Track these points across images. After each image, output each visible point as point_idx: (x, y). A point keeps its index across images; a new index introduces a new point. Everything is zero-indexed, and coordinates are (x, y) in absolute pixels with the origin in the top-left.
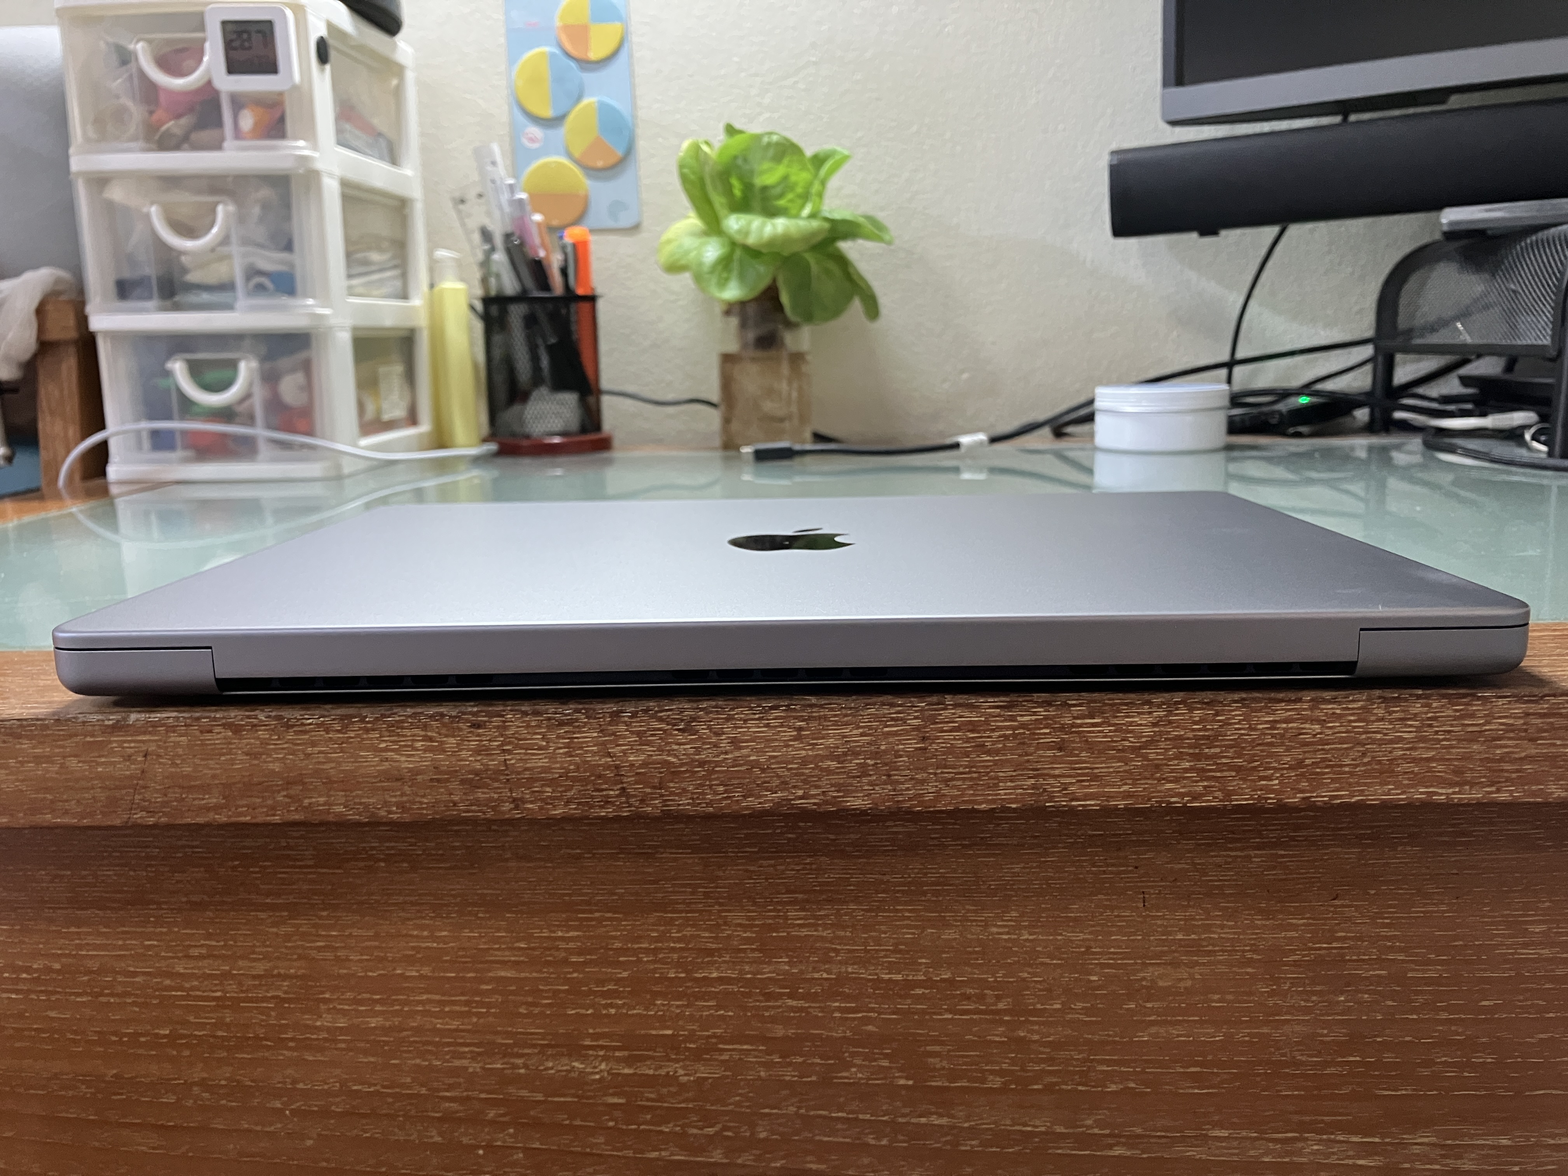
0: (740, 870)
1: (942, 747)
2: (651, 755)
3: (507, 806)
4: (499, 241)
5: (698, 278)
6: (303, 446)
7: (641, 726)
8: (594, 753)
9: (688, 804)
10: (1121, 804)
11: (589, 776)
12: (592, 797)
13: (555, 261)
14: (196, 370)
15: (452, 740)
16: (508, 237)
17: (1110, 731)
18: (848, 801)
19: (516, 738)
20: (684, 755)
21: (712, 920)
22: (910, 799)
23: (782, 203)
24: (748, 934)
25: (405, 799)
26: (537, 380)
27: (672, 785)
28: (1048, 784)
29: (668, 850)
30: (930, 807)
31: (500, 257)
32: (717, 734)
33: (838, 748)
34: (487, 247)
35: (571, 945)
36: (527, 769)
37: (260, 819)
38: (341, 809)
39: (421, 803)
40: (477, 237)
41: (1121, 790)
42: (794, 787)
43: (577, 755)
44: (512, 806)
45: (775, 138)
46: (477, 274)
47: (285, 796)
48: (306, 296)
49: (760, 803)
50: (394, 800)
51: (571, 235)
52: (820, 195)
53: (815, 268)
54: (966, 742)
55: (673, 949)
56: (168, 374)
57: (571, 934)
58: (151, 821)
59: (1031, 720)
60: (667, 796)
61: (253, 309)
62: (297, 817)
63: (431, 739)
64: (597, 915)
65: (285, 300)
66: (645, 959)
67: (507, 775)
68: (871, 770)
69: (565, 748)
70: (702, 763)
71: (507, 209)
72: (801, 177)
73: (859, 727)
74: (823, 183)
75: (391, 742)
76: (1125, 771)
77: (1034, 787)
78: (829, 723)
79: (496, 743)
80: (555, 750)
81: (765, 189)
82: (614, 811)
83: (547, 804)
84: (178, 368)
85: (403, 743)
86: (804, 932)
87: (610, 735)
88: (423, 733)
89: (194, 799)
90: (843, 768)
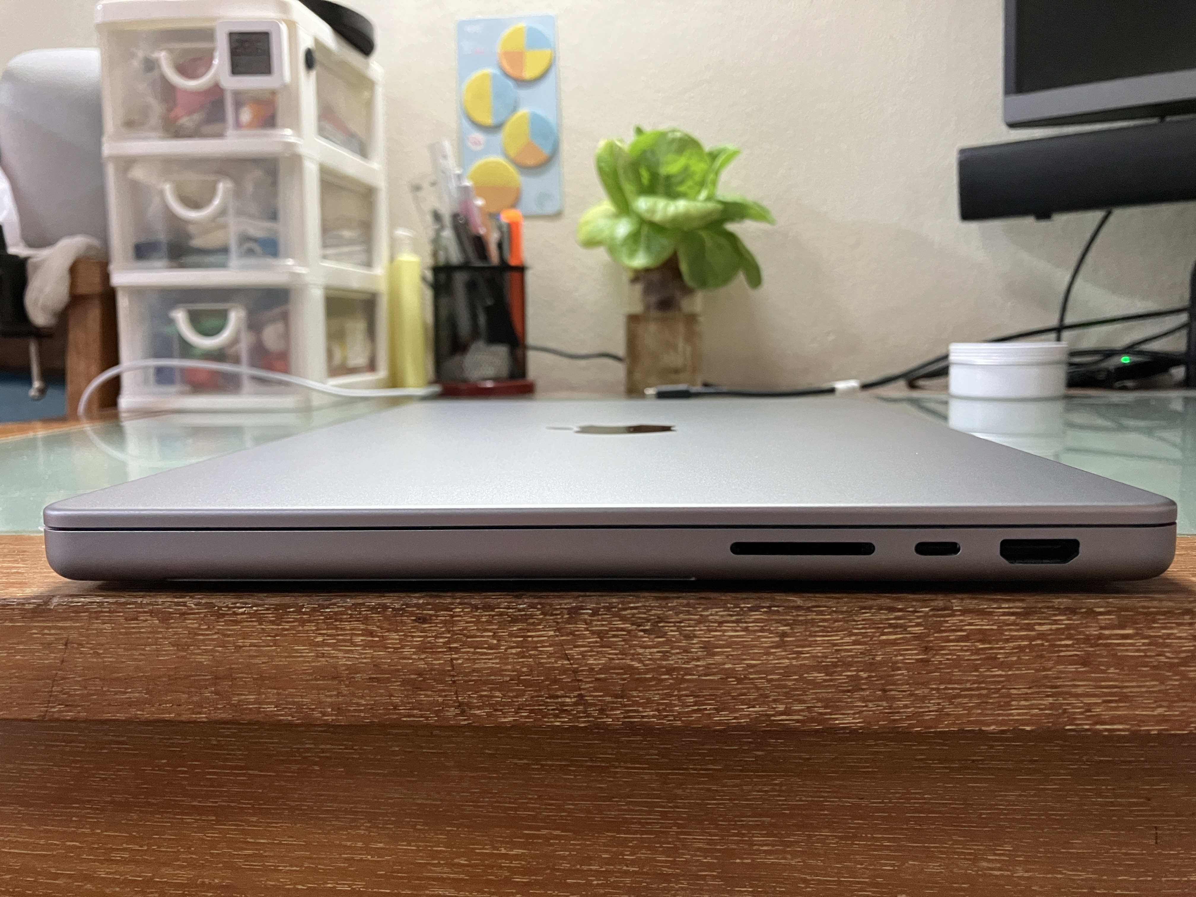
0: (702, 789)
1: (948, 659)
2: (613, 659)
3: (452, 712)
4: (447, 220)
5: (612, 249)
6: (280, 383)
7: (603, 625)
8: (550, 655)
9: (654, 716)
10: (1154, 729)
11: (543, 681)
12: (546, 704)
13: (493, 239)
14: (195, 319)
15: (395, 635)
16: (455, 217)
17: (1144, 644)
18: (836, 719)
19: (464, 635)
20: (650, 659)
21: (669, 843)
22: (908, 718)
23: (682, 189)
24: (709, 860)
25: (341, 699)
26: (475, 335)
27: (635, 693)
28: (1068, 704)
29: (622, 764)
30: (931, 728)
31: (448, 234)
32: (688, 637)
33: (826, 657)
34: (437, 227)
35: (515, 864)
36: (474, 670)
37: (184, 718)
38: (271, 708)
39: (359, 705)
40: (429, 218)
41: (1155, 713)
42: (775, 701)
43: (530, 656)
44: (458, 711)
45: (678, 135)
46: (428, 248)
47: (212, 692)
48: (287, 256)
49: (735, 718)
50: (329, 700)
51: (506, 217)
52: (714, 183)
53: (709, 243)
54: (975, 654)
55: (627, 872)
56: (171, 322)
57: (515, 852)
58: (69, 715)
59: (1051, 630)
60: (629, 706)
61: (244, 268)
62: (223, 716)
63: (371, 634)
64: (544, 832)
65: (270, 261)
66: (595, 882)
67: (453, 676)
68: (864, 684)
69: (517, 647)
70: (670, 671)
71: (455, 194)
72: (699, 167)
73: (851, 634)
74: (717, 173)
75: (328, 636)
76: (1160, 691)
77: (1051, 707)
78: (817, 629)
79: (441, 640)
80: (506, 650)
81: (668, 177)
82: (570, 721)
83: (496, 710)
84: (180, 316)
85: (340, 637)
86: (771, 860)
87: (567, 635)
88: (362, 627)
89: (116, 693)
90: (831, 680)
